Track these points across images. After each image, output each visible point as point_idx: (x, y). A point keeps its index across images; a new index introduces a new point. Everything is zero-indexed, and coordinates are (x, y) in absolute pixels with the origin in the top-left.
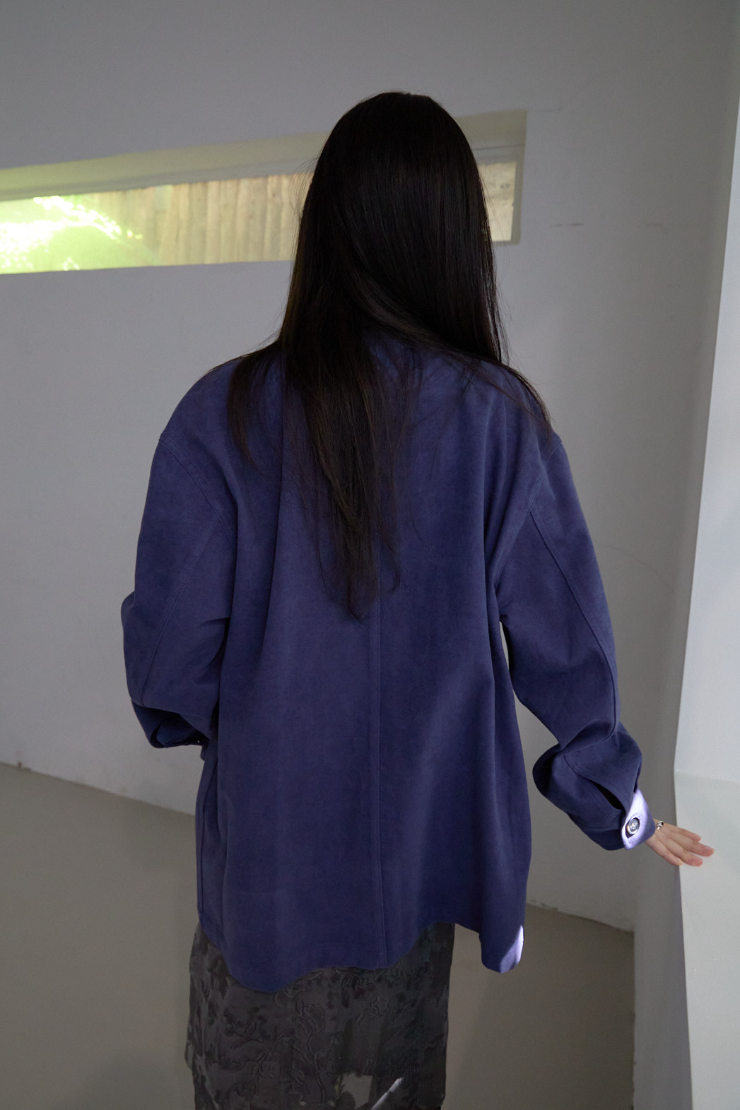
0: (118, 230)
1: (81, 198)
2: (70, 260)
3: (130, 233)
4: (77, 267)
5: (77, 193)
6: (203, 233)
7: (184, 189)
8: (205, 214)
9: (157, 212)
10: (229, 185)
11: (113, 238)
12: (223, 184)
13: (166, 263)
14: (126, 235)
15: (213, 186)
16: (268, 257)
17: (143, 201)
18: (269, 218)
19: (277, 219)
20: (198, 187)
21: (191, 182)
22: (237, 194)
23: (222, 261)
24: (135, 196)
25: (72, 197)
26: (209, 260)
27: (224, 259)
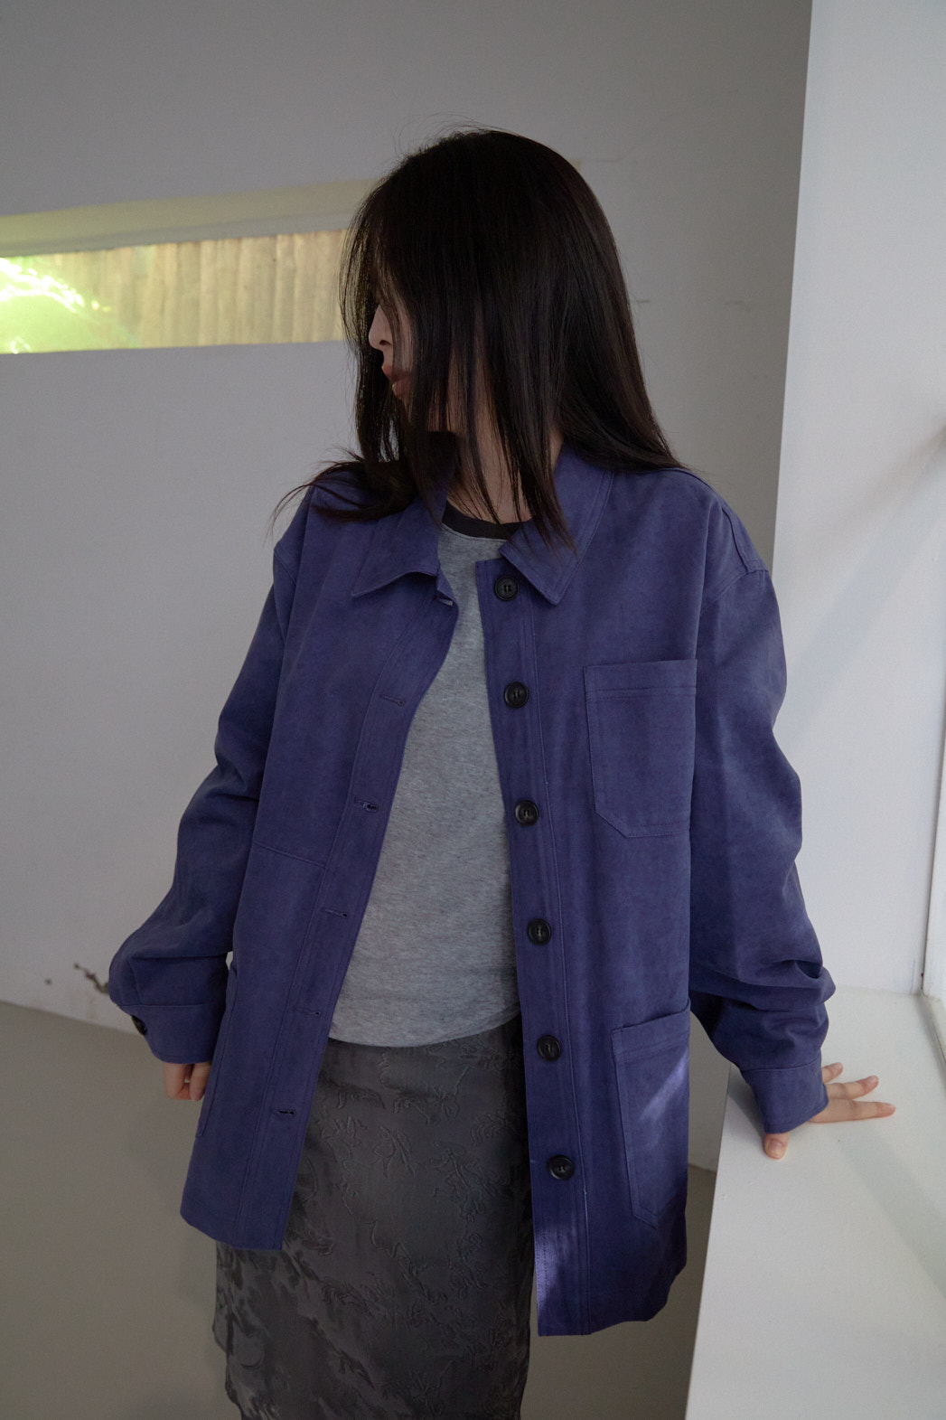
0: (80, 300)
1: (30, 260)
2: (19, 339)
3: (95, 305)
4: (29, 348)
5: (25, 255)
6: (196, 304)
7: (170, 250)
8: (198, 279)
9: (137, 277)
10: (228, 246)
11: (73, 310)
12: (220, 243)
13: (148, 344)
14: (91, 307)
15: (207, 247)
16: (278, 337)
17: (118, 265)
18: (279, 285)
19: (289, 288)
20: (187, 249)
21: (179, 243)
22: (237, 258)
23: (219, 342)
24: (108, 257)
25: (20, 260)
26: (203, 341)
27: (223, 338)
